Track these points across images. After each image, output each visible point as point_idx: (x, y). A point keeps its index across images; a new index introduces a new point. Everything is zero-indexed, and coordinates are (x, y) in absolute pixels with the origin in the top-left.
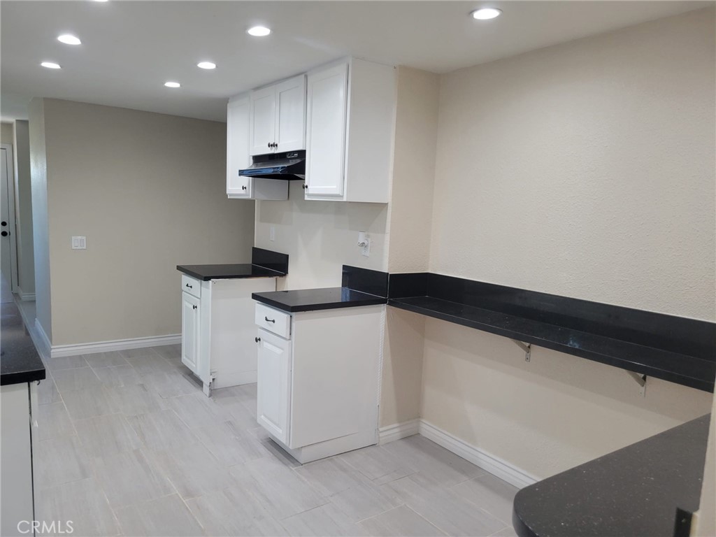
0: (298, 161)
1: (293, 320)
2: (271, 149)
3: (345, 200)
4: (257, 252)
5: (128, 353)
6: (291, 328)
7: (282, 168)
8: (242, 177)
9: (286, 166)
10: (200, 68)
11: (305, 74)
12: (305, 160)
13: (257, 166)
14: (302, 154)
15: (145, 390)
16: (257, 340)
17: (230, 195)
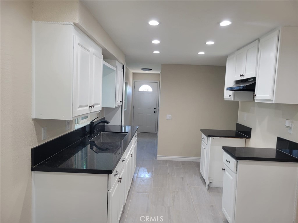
0: (253, 82)
1: (238, 163)
2: (242, 77)
3: (274, 102)
4: (238, 125)
5: (183, 163)
6: (237, 168)
7: (243, 86)
8: (228, 91)
9: (245, 85)
10: (208, 45)
11: (258, 39)
12: (255, 82)
13: (237, 85)
14: (254, 79)
15: (183, 180)
16: (223, 169)
17: (226, 99)
